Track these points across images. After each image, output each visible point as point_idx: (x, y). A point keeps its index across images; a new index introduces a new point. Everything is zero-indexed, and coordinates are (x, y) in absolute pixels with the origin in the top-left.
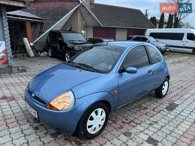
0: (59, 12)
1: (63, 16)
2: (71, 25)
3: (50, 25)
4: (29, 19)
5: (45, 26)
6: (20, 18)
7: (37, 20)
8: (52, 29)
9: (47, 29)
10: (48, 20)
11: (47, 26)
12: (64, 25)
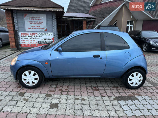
0: (108, 11)
1: (110, 14)
2: (116, 21)
3: (99, 22)
4: (86, 19)
5: (96, 22)
6: (79, 19)
7: (92, 19)
8: (100, 24)
9: (97, 25)
10: (99, 18)
11: (97, 22)
12: (111, 21)
